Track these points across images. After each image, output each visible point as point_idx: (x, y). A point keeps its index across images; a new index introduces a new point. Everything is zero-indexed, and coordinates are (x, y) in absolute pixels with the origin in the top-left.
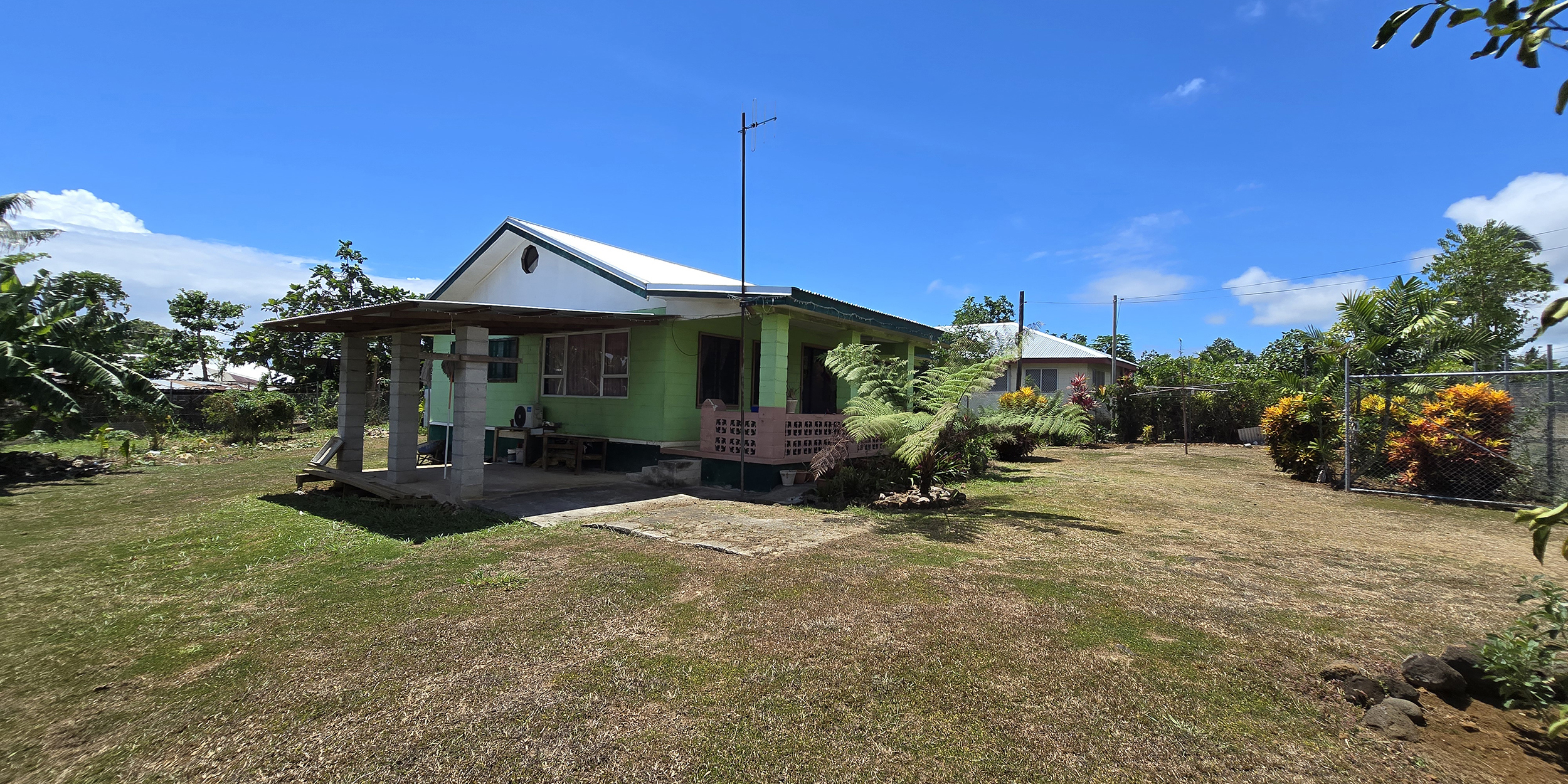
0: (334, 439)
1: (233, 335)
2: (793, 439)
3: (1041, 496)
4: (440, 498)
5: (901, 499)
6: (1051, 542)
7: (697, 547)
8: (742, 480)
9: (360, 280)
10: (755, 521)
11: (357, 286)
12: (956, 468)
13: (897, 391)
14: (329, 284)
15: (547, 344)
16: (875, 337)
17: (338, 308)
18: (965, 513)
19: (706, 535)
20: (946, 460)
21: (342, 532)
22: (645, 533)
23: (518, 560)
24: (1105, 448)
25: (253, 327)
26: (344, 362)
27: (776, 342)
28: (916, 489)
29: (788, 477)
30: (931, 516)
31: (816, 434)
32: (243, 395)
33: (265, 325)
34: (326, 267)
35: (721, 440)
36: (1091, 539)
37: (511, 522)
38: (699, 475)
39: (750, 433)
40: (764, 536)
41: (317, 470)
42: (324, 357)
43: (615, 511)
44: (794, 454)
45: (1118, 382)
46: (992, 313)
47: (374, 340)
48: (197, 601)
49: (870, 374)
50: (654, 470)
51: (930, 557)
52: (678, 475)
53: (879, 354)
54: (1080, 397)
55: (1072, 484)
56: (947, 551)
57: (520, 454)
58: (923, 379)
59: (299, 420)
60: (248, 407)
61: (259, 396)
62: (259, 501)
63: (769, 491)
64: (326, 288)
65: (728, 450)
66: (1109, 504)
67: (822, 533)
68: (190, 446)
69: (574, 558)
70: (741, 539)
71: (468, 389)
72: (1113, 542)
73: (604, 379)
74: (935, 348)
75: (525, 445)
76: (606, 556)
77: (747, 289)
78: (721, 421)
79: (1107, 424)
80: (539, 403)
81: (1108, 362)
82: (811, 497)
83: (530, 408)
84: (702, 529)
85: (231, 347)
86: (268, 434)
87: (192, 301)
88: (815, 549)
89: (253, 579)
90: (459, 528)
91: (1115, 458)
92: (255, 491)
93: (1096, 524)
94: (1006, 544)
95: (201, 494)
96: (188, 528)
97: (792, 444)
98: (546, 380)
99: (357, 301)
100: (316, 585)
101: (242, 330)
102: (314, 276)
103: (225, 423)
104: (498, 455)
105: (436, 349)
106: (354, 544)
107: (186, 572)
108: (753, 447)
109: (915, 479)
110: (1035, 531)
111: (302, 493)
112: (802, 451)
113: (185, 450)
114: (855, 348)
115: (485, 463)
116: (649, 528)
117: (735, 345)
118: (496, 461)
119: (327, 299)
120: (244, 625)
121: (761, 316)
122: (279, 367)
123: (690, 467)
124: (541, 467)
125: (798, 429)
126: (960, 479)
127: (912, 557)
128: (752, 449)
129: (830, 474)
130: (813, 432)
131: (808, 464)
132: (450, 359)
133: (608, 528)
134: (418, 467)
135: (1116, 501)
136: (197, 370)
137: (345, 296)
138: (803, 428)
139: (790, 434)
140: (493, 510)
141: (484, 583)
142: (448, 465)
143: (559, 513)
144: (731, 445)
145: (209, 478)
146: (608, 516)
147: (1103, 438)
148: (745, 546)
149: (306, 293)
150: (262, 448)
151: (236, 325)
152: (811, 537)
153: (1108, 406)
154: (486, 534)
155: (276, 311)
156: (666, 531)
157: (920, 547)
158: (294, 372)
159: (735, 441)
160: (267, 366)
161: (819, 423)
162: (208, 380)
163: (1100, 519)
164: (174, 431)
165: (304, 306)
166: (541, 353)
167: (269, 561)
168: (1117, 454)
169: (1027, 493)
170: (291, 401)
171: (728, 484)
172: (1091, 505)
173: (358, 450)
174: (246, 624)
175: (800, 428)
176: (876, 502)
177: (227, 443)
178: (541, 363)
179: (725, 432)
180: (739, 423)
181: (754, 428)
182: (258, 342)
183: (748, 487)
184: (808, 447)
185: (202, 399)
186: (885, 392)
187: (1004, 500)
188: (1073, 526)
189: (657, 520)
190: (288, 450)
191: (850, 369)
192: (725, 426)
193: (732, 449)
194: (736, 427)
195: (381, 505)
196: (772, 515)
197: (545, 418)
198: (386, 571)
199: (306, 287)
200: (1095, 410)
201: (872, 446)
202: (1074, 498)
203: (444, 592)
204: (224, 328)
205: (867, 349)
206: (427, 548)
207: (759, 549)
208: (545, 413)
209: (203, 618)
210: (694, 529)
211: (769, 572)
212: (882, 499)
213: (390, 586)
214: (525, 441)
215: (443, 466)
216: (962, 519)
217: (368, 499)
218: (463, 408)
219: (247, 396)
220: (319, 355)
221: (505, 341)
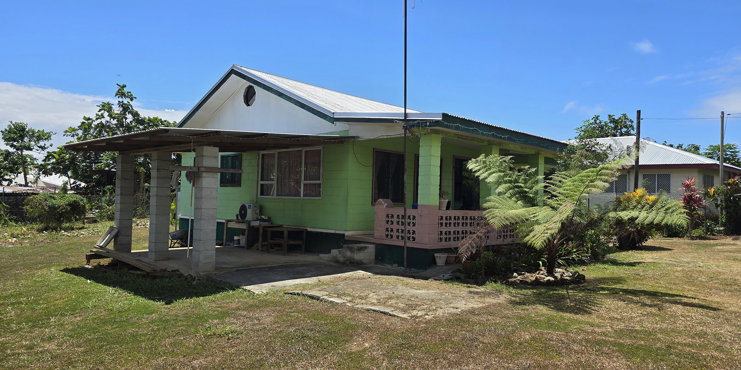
0: (112, 228)
1: (44, 154)
2: (444, 229)
3: (651, 278)
4: (185, 272)
5: (531, 278)
6: (654, 315)
7: (368, 310)
8: (405, 260)
9: (131, 113)
10: (413, 292)
11: (130, 118)
12: (578, 254)
13: (526, 192)
14: (110, 116)
15: (263, 159)
16: (512, 150)
17: (116, 133)
18: (583, 290)
19: (375, 301)
20: (570, 248)
21: (116, 295)
22: (330, 299)
23: (237, 317)
24: (713, 239)
25: (58, 148)
26: (119, 174)
27: (431, 156)
28: (543, 270)
29: (441, 259)
30: (555, 292)
31: (463, 226)
32: (51, 197)
33: (66, 147)
34: (108, 104)
35: (390, 230)
36: (690, 314)
37: (234, 290)
38: (373, 257)
39: (411, 225)
40: (419, 303)
41: (100, 250)
42: (107, 169)
43: (310, 282)
44: (446, 241)
45: (725, 184)
46: (615, 128)
47: (140, 156)
48: (18, 342)
49: (505, 179)
50: (340, 252)
51: (550, 323)
52: (358, 256)
53: (513, 163)
54: (690, 197)
55: (679, 269)
56: (564, 320)
57: (243, 240)
58: (548, 183)
59: (90, 215)
60: (53, 205)
61: (62, 197)
62: (60, 273)
63: (426, 269)
64: (108, 119)
65: (395, 237)
66: (710, 285)
67: (464, 302)
68: (16, 233)
69: (277, 317)
70: (401, 305)
71: (204, 193)
72: (710, 317)
73: (304, 184)
74: (560, 158)
75: (246, 233)
76: (300, 315)
77: (408, 116)
78: (390, 216)
79: (715, 220)
80: (257, 202)
81: (716, 167)
82: (458, 274)
83: (250, 206)
84: (373, 297)
85: (43, 163)
86: (68, 225)
87: (17, 130)
88: (458, 314)
89: (55, 327)
90: (197, 293)
91: (721, 247)
92: (58, 265)
93: (696, 301)
94: (616, 316)
95: (22, 267)
96: (13, 291)
97: (444, 233)
98: (262, 185)
99: (129, 128)
100: (97, 332)
101: (50, 150)
102: (100, 111)
103: (39, 217)
104: (227, 240)
105: (183, 164)
106: (124, 304)
107: (12, 321)
108: (414, 236)
109: (543, 262)
110: (641, 306)
111: (90, 267)
112: (452, 239)
113: (13, 236)
114: (495, 158)
115: (217, 247)
116: (334, 295)
117: (400, 158)
118: (226, 245)
119: (109, 127)
120: (48, 359)
121: (419, 136)
122: (76, 176)
123: (367, 250)
124: (258, 249)
125: (448, 222)
126: (582, 263)
127: (535, 323)
128: (413, 237)
129: (473, 257)
130: (461, 224)
131: (457, 249)
132: (191, 170)
133: (303, 295)
134: (170, 249)
135: (716, 283)
136: (20, 179)
137: (120, 124)
138: (453, 221)
139: (442, 226)
140: (221, 281)
141: (212, 333)
142: (191, 248)
143: (269, 284)
144: (397, 234)
145: (28, 255)
146: (304, 286)
147: (712, 231)
148: (404, 311)
149: (94, 123)
150: (64, 235)
151: (46, 146)
152: (455, 305)
153: (716, 204)
154: (215, 298)
155: (73, 136)
156: (346, 298)
157: (543, 315)
158: (85, 179)
159: (400, 231)
160: (68, 176)
161: (465, 218)
162: (28, 186)
163: (701, 297)
164: (5, 222)
165: (93, 133)
166: (258, 165)
167: (66, 315)
168: (723, 245)
169: (639, 275)
170: (83, 200)
171: (395, 263)
172: (694, 286)
173: (128, 236)
174: (50, 358)
175: (450, 221)
176: (510, 280)
177: (40, 231)
178: (258, 173)
179: (392, 224)
180: (403, 217)
181: (414, 221)
182: (62, 158)
183: (409, 266)
184: (456, 236)
185: (24, 199)
186: (519, 193)
187: (619, 280)
188: (676, 303)
189: (340, 290)
190: (82, 236)
191: (490, 174)
192: (392, 220)
193: (398, 237)
194: (401, 220)
195: (143, 276)
196: (427, 288)
197: (261, 213)
198: (145, 324)
199: (94, 119)
200: (705, 208)
201: (509, 236)
202: (680, 280)
203: (184, 339)
204: (38, 149)
205: (504, 159)
206: (174, 307)
207: (414, 313)
208: (261, 210)
209: (23, 354)
210: (367, 297)
211: (421, 331)
212: (515, 277)
213: (147, 334)
214: (247, 231)
215: (187, 248)
216: (581, 295)
217: (134, 272)
218: (201, 206)
219: (53, 198)
220: (103, 168)
221: (233, 157)
